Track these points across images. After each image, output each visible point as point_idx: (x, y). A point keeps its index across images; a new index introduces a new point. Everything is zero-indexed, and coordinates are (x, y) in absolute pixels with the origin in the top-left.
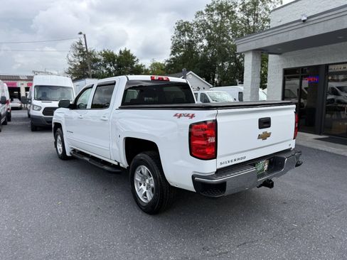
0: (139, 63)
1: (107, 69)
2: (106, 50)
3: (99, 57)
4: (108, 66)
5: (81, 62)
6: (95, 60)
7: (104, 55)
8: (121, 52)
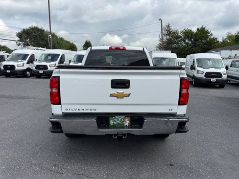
0: (212, 37)
1: (186, 43)
2: (186, 29)
3: (182, 35)
4: (187, 41)
5: (167, 39)
6: (178, 37)
7: (184, 33)
8: (198, 29)
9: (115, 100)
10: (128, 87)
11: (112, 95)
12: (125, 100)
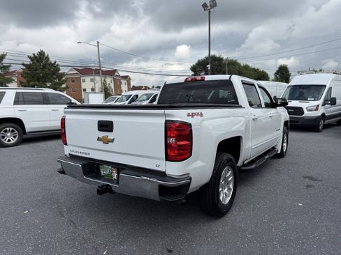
9: (101, 145)
10: (111, 130)
11: (99, 139)
12: (110, 146)
